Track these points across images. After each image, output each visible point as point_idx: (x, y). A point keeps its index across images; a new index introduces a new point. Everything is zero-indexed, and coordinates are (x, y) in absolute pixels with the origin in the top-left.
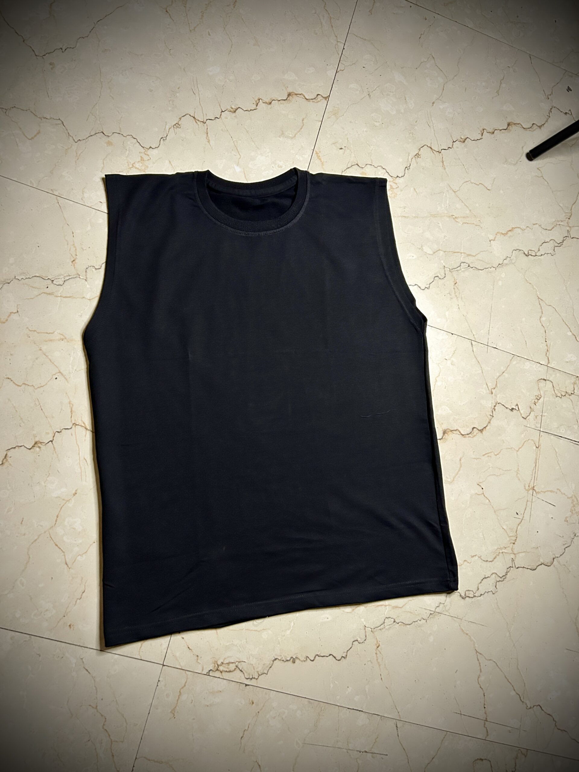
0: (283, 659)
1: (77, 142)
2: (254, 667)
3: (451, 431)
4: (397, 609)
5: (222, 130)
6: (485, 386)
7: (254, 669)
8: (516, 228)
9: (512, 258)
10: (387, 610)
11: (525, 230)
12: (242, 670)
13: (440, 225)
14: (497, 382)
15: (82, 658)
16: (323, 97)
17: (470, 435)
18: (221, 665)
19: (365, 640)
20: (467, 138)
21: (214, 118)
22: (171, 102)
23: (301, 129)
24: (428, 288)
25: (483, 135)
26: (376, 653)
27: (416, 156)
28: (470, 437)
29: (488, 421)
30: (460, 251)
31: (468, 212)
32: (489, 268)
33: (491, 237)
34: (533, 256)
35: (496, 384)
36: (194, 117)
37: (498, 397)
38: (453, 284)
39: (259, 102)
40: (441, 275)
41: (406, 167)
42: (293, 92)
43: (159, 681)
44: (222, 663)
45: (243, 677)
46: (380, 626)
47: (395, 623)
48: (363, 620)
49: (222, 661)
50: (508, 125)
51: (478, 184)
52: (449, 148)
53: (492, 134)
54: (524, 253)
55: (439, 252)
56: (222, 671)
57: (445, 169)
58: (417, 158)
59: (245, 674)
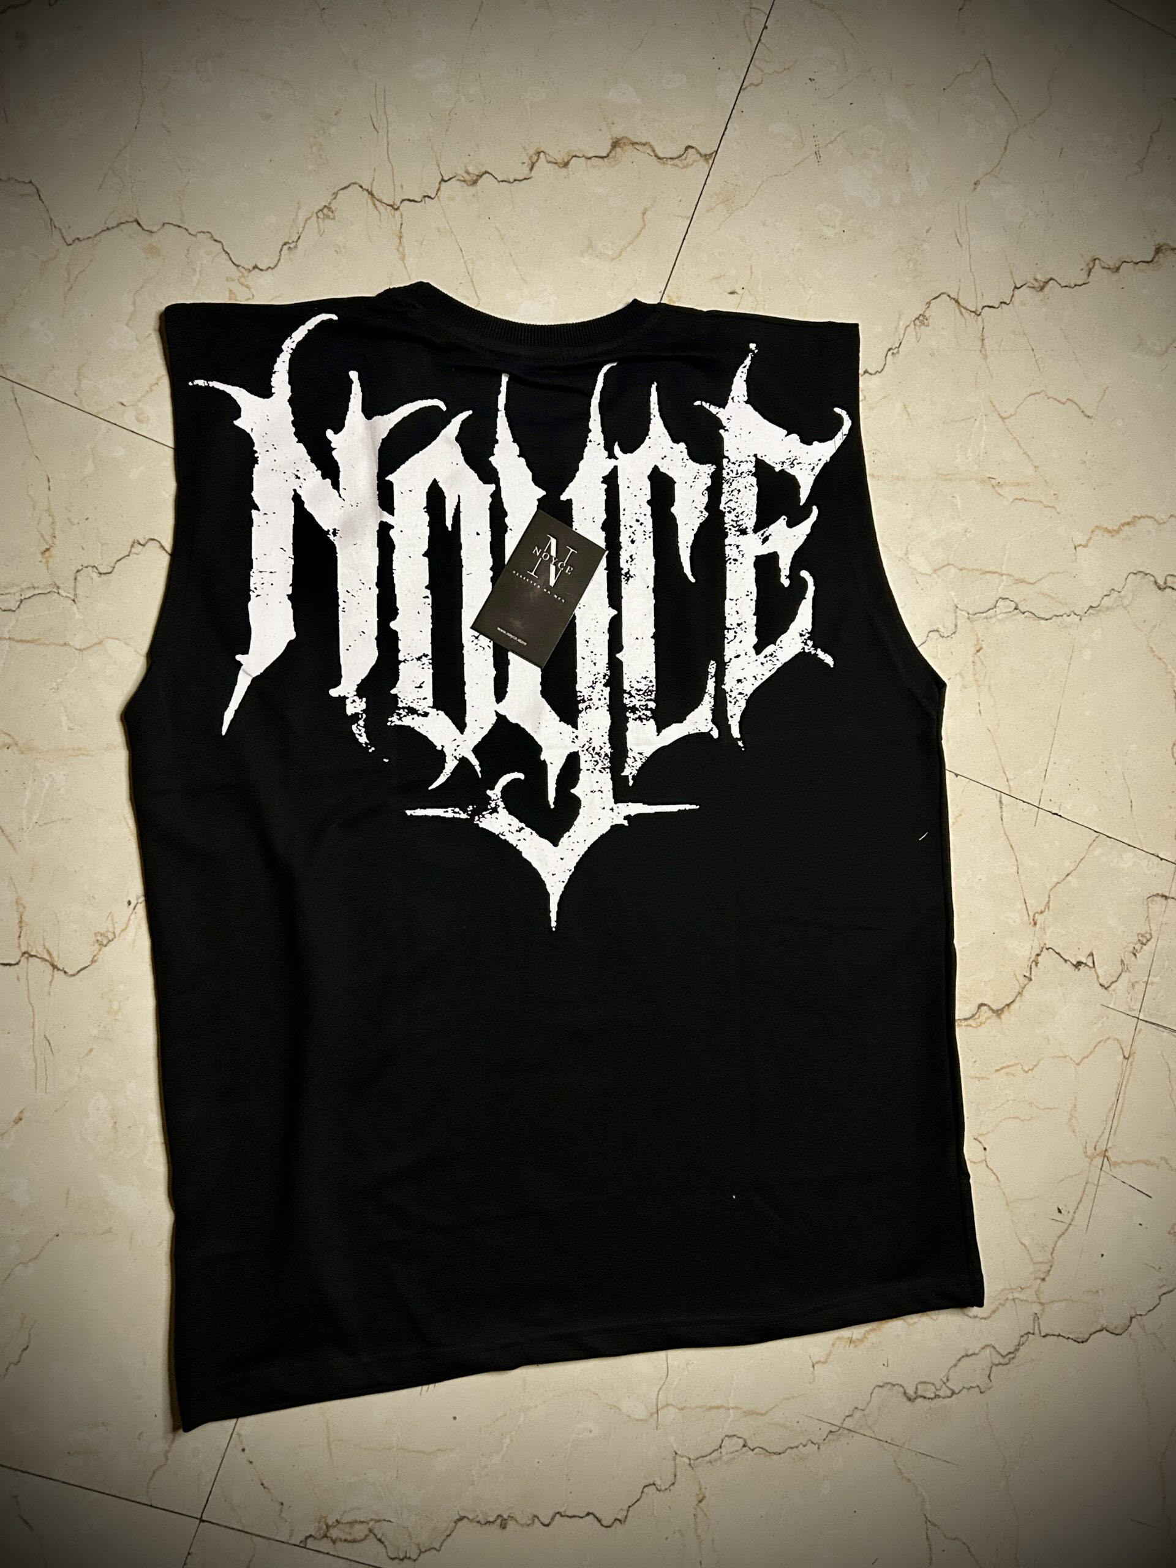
0: (478, 1519)
1: (70, 245)
2: (410, 1533)
4: (755, 1416)
5: (438, 230)
6: (1020, 905)
7: (411, 1539)
8: (1145, 518)
9: (1122, 594)
10: (729, 1420)
11: (1164, 523)
12: (383, 1540)
13: (958, 501)
14: (1049, 897)
15: (15, 1494)
16: (701, 155)
17: (970, 1022)
18: (335, 1527)
19: (673, 1484)
20: (1051, 279)
21: (421, 196)
22: (315, 150)
23: (638, 236)
25: (1092, 274)
26: (695, 1515)
27: (917, 322)
28: (971, 1026)
29: (1018, 989)
30: (999, 571)
31: (1030, 471)
32: (1065, 616)
33: (1080, 538)
35: (1048, 902)
36: (371, 193)
37: (1048, 934)
38: (973, 650)
39: (537, 160)
40: (947, 628)
41: (889, 350)
42: (626, 138)
43: (189, 1554)
44: (337, 1520)
45: (382, 1556)
46: (710, 1454)
47: (747, 1448)
48: (672, 1438)
49: (338, 1518)
50: (1158, 250)
51: (1064, 400)
52: (1003, 305)
53: (1113, 272)
54: (1156, 582)
55: (946, 568)
56: (336, 1539)
57: (986, 357)
58: (920, 326)
59: (388, 1547)
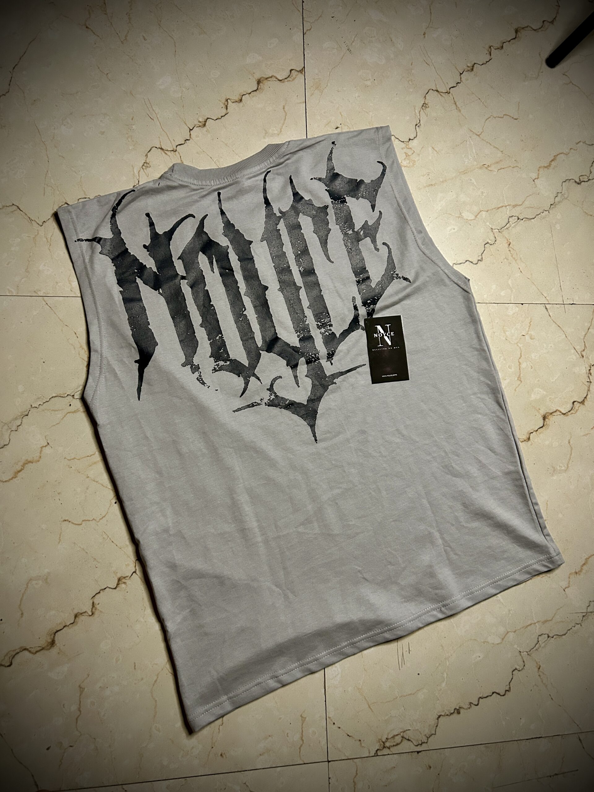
0: (446, 714)
1: (42, 225)
2: (420, 732)
3: (551, 414)
4: (547, 622)
5: (197, 153)
6: (573, 351)
7: (421, 734)
8: (559, 154)
9: (563, 193)
10: (537, 628)
11: (569, 153)
12: (409, 739)
13: (473, 181)
14: (584, 342)
15: (244, 782)
16: (298, 71)
17: (572, 412)
18: (387, 741)
19: (524, 666)
20: (475, 64)
21: (184, 141)
22: (129, 139)
23: (285, 119)
24: (480, 260)
25: (492, 54)
26: (539, 676)
27: (423, 108)
28: (573, 413)
29: (587, 388)
30: (504, 205)
31: (500, 154)
32: (541, 213)
33: (534, 176)
34: (586, 181)
35: (585, 344)
36: (161, 149)
37: (590, 359)
38: (507, 245)
39: (228, 104)
40: (491, 240)
41: (416, 125)
42: (262, 77)
43: (329, 778)
44: (386, 738)
45: (412, 745)
46: (535, 646)
47: (550, 638)
48: (516, 646)
50: (517, 31)
51: (502, 116)
52: (458, 84)
53: (501, 49)
54: (576, 182)
55: (481, 213)
56: (389, 747)
57: (460, 111)
58: (425, 109)
59: (413, 741)
